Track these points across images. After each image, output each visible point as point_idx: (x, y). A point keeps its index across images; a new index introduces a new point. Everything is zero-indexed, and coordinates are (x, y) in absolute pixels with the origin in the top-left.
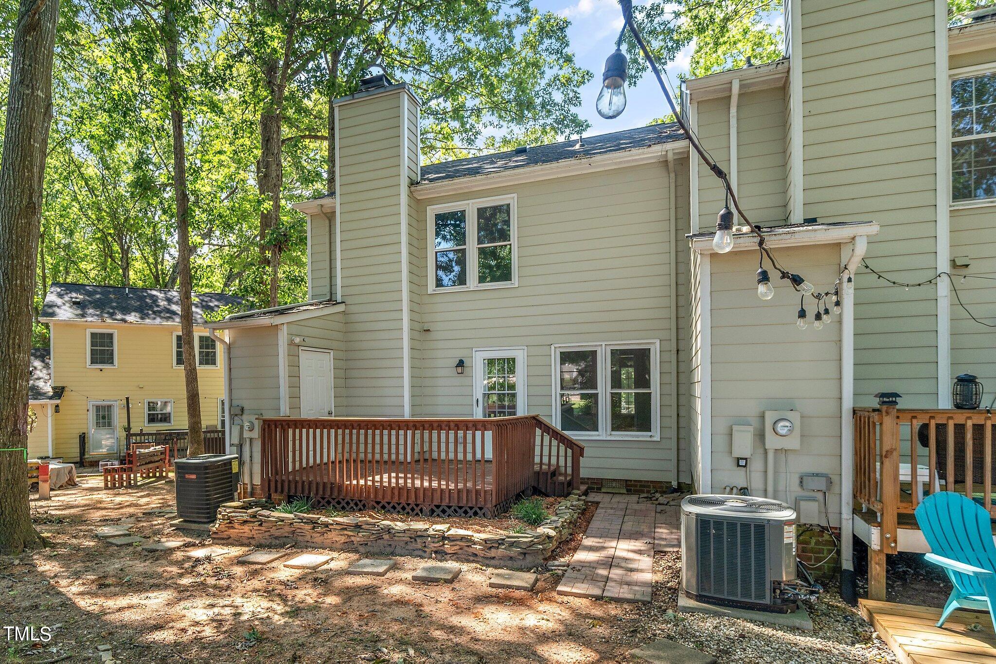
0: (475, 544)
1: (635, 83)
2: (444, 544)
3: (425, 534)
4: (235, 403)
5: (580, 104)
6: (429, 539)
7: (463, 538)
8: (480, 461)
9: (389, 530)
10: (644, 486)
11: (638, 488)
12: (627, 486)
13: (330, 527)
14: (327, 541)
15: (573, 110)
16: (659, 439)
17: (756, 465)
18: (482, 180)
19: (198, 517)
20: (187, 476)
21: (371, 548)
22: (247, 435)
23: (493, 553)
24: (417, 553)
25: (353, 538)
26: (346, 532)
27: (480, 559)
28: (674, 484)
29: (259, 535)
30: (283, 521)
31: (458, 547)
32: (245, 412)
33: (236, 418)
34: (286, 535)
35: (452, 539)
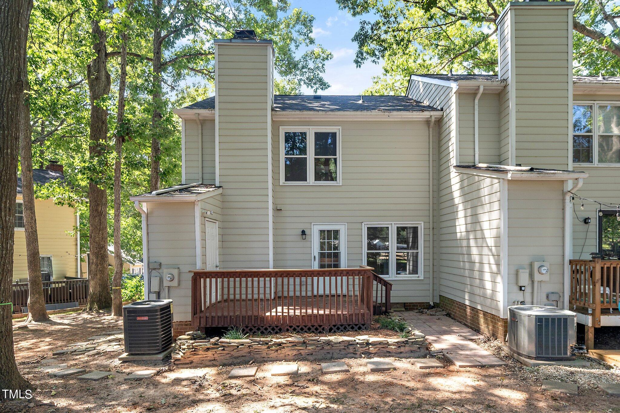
0: (389, 345)
1: (360, 66)
2: (369, 348)
3: (354, 343)
4: (152, 260)
5: (324, 71)
6: (358, 346)
7: (380, 343)
8: (316, 296)
9: (329, 343)
10: (415, 306)
11: (411, 307)
12: (405, 306)
13: (284, 345)
14: (281, 355)
15: (321, 75)
16: (423, 279)
17: (528, 290)
18: (322, 115)
19: (149, 350)
20: (138, 318)
21: (316, 356)
22: (166, 284)
23: (402, 349)
24: (349, 355)
25: (301, 351)
26: (296, 348)
27: (394, 354)
28: (432, 304)
29: (221, 357)
30: (243, 345)
31: (378, 349)
32: (162, 266)
33: (153, 271)
34: (245, 354)
35: (374, 344)
